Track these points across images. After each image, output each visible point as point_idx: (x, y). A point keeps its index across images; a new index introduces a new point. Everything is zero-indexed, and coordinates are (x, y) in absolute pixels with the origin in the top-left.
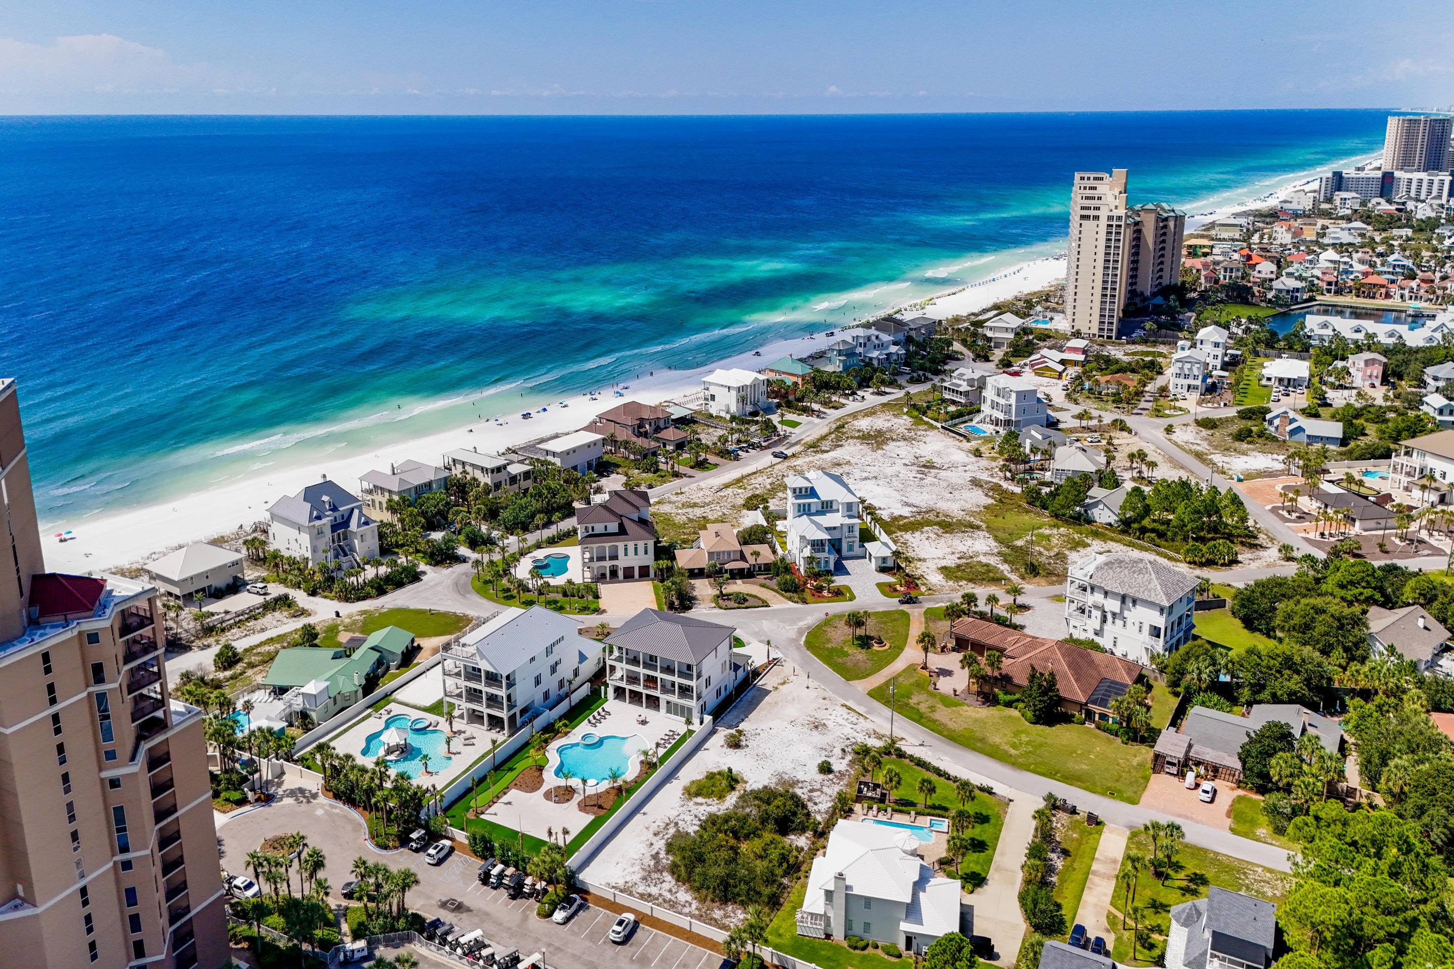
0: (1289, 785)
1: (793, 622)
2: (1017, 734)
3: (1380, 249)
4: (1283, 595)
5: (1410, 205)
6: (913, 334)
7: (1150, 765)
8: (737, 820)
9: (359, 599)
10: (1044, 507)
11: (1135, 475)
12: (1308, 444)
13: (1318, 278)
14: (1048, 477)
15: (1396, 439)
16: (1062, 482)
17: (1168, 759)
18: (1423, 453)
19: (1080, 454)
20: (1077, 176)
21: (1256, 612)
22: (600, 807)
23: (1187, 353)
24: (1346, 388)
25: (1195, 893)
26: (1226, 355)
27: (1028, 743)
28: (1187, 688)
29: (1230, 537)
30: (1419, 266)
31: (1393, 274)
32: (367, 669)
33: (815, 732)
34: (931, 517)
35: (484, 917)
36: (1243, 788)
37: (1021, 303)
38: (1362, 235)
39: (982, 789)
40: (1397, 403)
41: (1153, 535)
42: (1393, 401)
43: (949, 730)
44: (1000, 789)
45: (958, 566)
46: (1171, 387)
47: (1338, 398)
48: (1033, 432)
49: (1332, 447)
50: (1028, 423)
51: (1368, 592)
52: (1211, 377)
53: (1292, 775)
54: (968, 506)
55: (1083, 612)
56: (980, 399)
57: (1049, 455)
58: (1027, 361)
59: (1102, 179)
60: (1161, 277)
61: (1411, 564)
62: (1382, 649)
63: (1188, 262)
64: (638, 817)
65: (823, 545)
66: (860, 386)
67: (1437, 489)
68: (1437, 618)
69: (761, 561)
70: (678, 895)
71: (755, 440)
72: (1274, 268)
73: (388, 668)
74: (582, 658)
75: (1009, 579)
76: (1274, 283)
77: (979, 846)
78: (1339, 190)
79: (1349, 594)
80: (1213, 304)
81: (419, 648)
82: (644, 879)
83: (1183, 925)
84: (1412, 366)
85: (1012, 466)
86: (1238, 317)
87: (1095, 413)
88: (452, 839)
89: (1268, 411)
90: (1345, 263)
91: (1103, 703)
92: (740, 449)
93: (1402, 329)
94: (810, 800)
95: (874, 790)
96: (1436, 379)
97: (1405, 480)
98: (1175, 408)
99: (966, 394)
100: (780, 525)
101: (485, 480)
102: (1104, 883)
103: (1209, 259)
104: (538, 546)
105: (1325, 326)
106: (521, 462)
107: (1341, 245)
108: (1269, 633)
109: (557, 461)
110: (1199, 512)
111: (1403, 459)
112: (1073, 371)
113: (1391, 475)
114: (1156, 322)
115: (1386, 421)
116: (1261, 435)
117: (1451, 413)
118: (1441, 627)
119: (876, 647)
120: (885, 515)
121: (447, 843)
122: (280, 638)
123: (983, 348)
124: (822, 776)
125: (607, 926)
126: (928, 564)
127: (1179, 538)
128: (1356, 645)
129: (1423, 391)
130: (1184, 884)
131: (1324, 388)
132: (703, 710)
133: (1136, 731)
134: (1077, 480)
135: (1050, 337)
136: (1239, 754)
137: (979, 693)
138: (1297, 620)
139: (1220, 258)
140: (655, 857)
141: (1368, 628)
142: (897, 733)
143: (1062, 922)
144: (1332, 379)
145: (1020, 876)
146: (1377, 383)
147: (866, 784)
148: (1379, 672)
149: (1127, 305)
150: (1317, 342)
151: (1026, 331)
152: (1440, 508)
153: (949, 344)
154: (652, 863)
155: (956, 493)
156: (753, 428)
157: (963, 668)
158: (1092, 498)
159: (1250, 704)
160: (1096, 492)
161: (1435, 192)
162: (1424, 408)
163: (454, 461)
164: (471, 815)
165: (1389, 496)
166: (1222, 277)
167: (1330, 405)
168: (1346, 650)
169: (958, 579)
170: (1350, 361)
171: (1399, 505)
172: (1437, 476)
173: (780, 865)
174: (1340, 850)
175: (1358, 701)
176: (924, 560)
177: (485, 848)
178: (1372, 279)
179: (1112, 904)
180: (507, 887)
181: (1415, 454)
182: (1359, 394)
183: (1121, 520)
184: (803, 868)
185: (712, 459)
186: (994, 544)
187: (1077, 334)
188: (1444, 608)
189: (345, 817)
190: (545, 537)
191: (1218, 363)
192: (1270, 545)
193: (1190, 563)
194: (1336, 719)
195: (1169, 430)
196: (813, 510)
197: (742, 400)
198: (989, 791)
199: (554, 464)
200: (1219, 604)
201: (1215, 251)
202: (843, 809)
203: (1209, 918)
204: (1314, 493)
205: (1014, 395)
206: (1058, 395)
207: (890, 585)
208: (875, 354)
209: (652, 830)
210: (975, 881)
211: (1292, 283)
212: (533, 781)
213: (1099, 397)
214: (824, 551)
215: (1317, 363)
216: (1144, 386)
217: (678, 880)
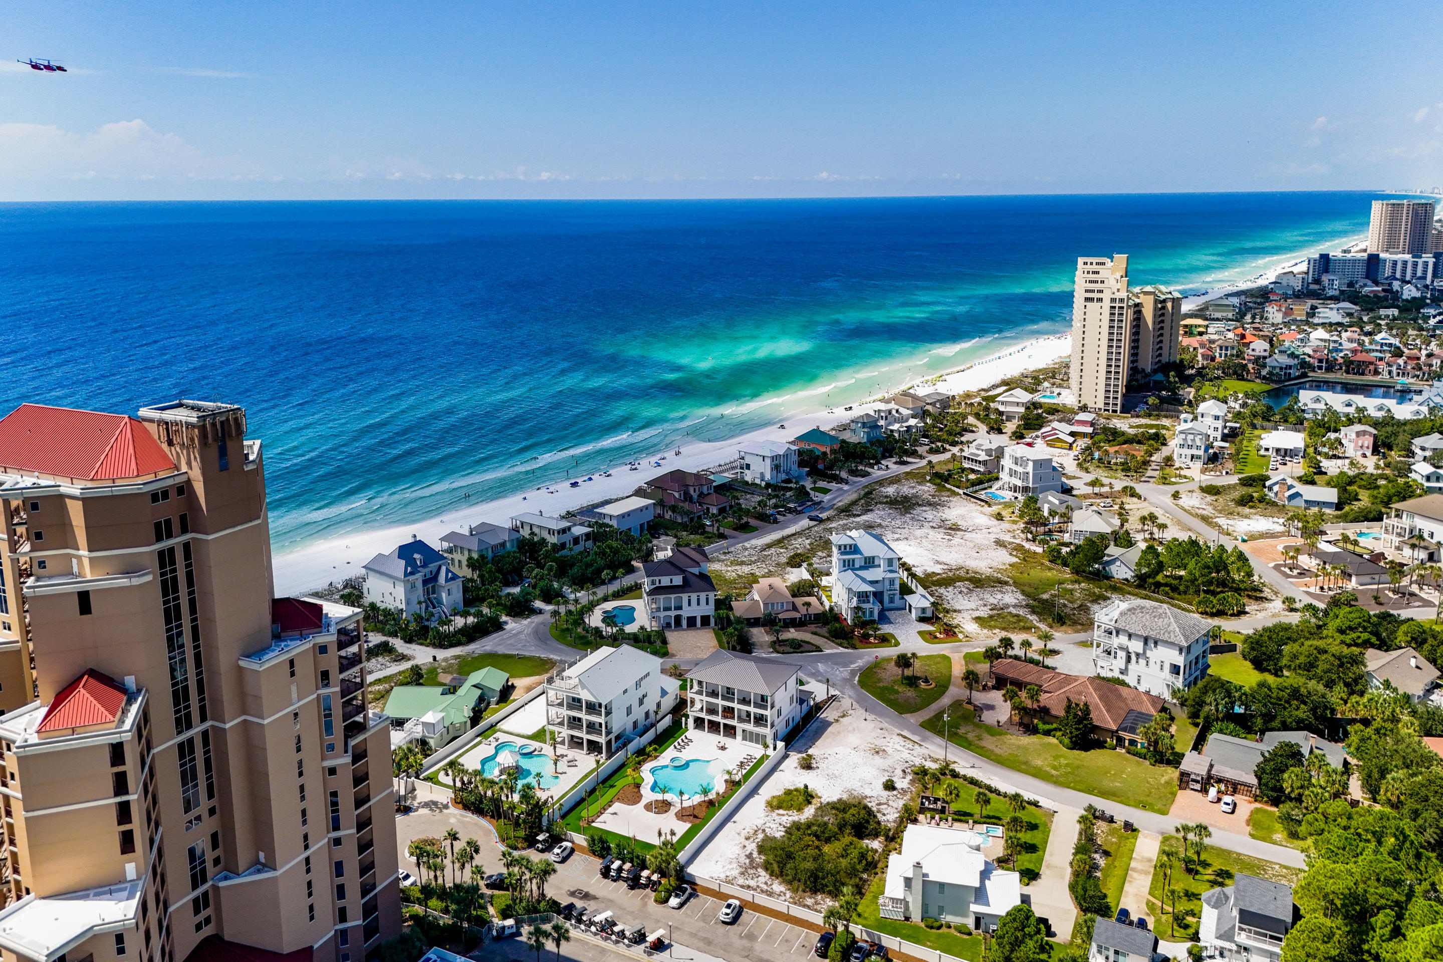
0: (1300, 795)
1: (845, 665)
2: (1056, 758)
3: (1368, 328)
4: (1289, 638)
5: (1396, 285)
6: (929, 408)
7: (1177, 782)
8: (819, 826)
9: (452, 645)
10: (1065, 564)
11: (1147, 536)
12: (1306, 509)
13: (1309, 356)
14: (1066, 537)
15: (1387, 503)
16: (1081, 542)
17: (1193, 777)
18: (1412, 514)
19: (1096, 516)
20: (1081, 260)
21: (1264, 654)
22: (695, 817)
23: (1189, 425)
24: (1339, 458)
25: (1222, 885)
26: (1225, 427)
27: (1067, 765)
28: (1207, 718)
29: (1238, 590)
30: (1406, 345)
31: (1380, 351)
32: (472, 705)
33: (876, 757)
34: (962, 573)
35: (609, 903)
36: (1260, 802)
37: (1030, 380)
38: (1350, 315)
39: (1030, 803)
40: (1388, 472)
41: (1167, 589)
42: (1383, 469)
43: (996, 755)
44: (1043, 802)
45: (991, 617)
46: (1175, 457)
47: (1332, 467)
48: (1050, 498)
49: (1327, 510)
50: (1045, 489)
51: (1365, 636)
52: (1212, 447)
53: (1302, 787)
54: (994, 564)
55: (1109, 653)
56: (999, 467)
57: (1067, 518)
58: (1039, 433)
59: (1104, 264)
60: (1160, 355)
61: (1405, 614)
62: (1378, 684)
63: (1185, 341)
64: (729, 825)
65: (867, 596)
66: (884, 457)
67: (1426, 548)
68: (1428, 659)
69: (811, 611)
70: (774, 887)
71: (792, 505)
72: (1267, 346)
73: (489, 704)
74: (664, 693)
75: (1038, 628)
76: (1267, 360)
77: (1032, 848)
78: (1327, 272)
79: (1348, 639)
80: (1211, 380)
81: (513, 687)
82: (742, 873)
83: (1213, 907)
84: (1401, 437)
85: (1033, 529)
86: (1235, 392)
87: (1106, 481)
88: (573, 842)
89: (1268, 478)
90: (1335, 342)
91: (1132, 730)
92: (779, 513)
93: (1391, 403)
94: (879, 811)
95: (935, 803)
96: (1423, 449)
97: (1396, 540)
98: (1180, 476)
99: (985, 463)
100: (825, 581)
101: (553, 540)
102: (1142, 877)
103: (1205, 337)
104: (605, 599)
105: (1318, 400)
106: (582, 524)
107: (1331, 324)
108: (1277, 673)
109: (614, 523)
110: (1209, 567)
111: (1393, 521)
112: (1082, 443)
113: (1384, 536)
114: (1159, 397)
115: (1377, 487)
116: (1262, 500)
117: (1438, 479)
118: (1431, 667)
119: (923, 685)
120: (919, 572)
121: (569, 844)
122: (386, 679)
123: (996, 421)
124: (887, 793)
125: (716, 910)
126: (965, 614)
127: (1191, 591)
128: (1356, 681)
129: (1411, 460)
130: (1212, 878)
131: (1319, 458)
132: (775, 738)
133: (1162, 754)
134: (1095, 539)
135: (1058, 411)
136: (1255, 772)
137: (1021, 724)
138: (1302, 659)
139: (1216, 337)
140: (749, 856)
141: (1365, 666)
142: (951, 757)
143: (1108, 908)
144: (1326, 450)
145: (1068, 871)
146: (1369, 453)
147: (928, 798)
148: (1377, 702)
149: (1129, 382)
150: (1311, 416)
151: (1036, 405)
152: (1428, 564)
153: (964, 417)
154: (747, 861)
155: (983, 553)
156: (788, 494)
157: (1006, 701)
158: (1109, 556)
159: (1263, 733)
160: (1113, 550)
161: (1419, 274)
162: (1413, 475)
163: (522, 524)
164: (583, 824)
165: (1383, 554)
166: (1217, 355)
167: (1325, 473)
168: (1347, 685)
169: (991, 628)
170: (1343, 433)
171: (1392, 562)
172: (1426, 536)
173: (860, 862)
174: (1346, 839)
175: (1359, 726)
176: (959, 611)
177: (603, 848)
178: (1361, 357)
179: (1150, 893)
180: (626, 880)
181: (1404, 516)
182: (1352, 463)
183: (1137, 576)
184: (880, 865)
185: (753, 522)
186: (1021, 597)
187: (1084, 408)
188: (1434, 649)
189: (476, 824)
190: (610, 592)
191: (1219, 435)
192: (1274, 597)
193: (1201, 613)
194: (1340, 745)
195: (1176, 496)
196: (857, 565)
197: (776, 468)
198: (1035, 804)
199: (611, 526)
200: (1232, 648)
201: (1210, 330)
202: (909, 817)
203: (1236, 898)
204: (1314, 552)
205: (1031, 464)
206: (1071, 466)
207: (930, 633)
208: (896, 427)
209: (743, 835)
210: (1030, 875)
211: (1284, 360)
212: (633, 795)
213: (1108, 466)
214: (869, 602)
215: (1311, 435)
216: (1151, 456)
217: (771, 875)
